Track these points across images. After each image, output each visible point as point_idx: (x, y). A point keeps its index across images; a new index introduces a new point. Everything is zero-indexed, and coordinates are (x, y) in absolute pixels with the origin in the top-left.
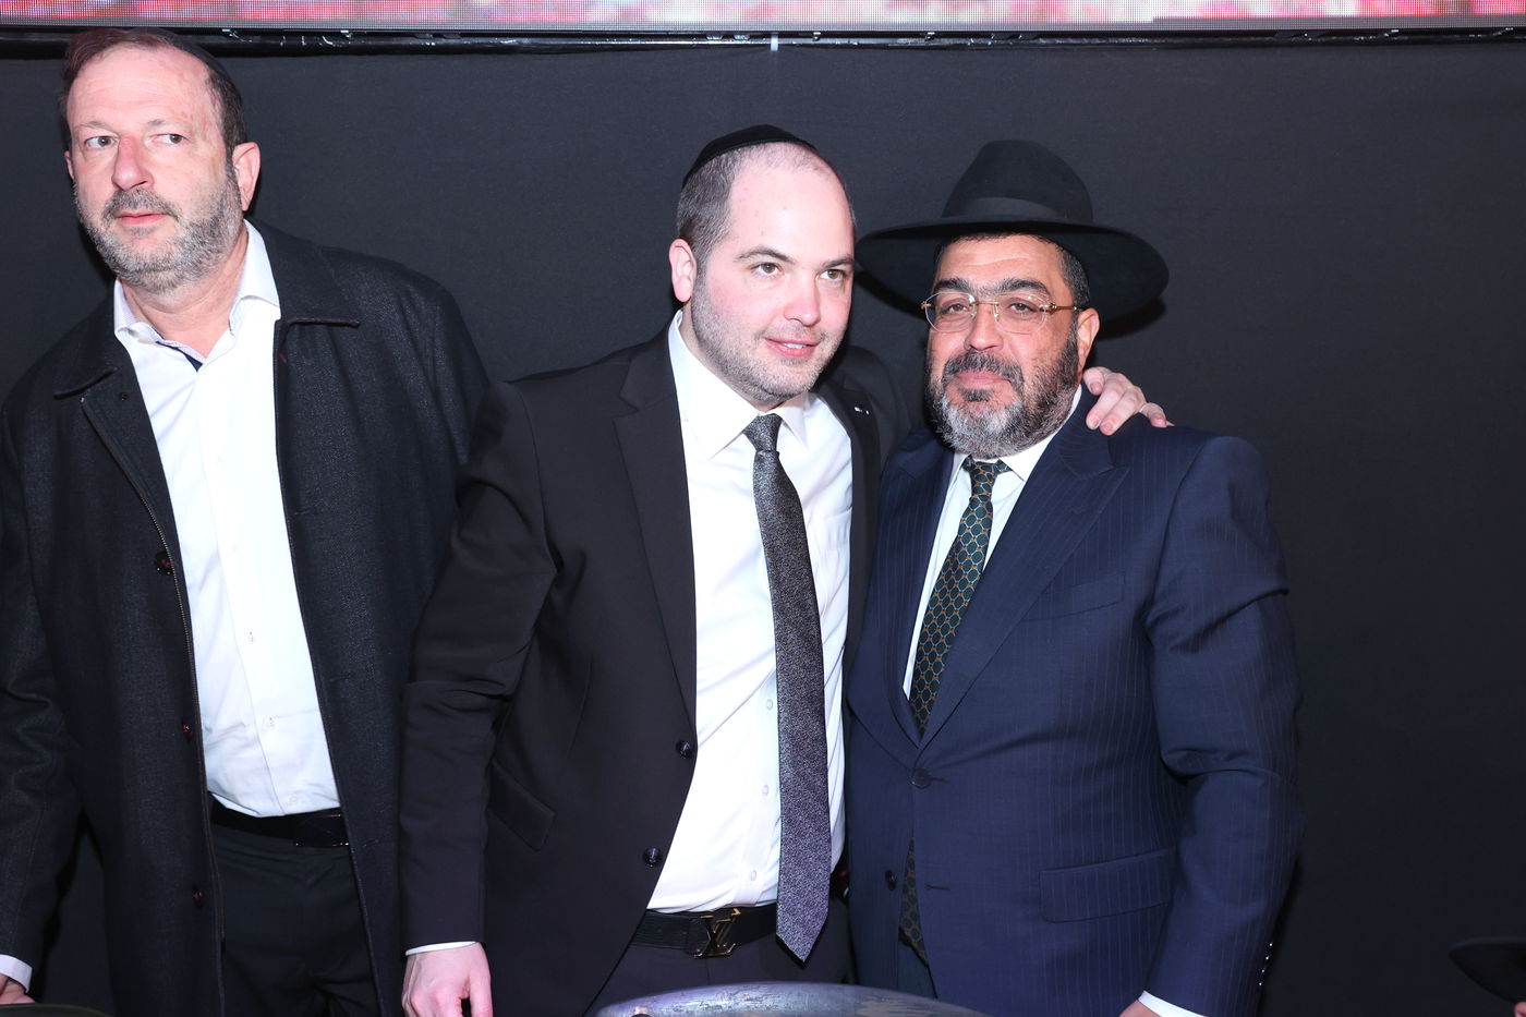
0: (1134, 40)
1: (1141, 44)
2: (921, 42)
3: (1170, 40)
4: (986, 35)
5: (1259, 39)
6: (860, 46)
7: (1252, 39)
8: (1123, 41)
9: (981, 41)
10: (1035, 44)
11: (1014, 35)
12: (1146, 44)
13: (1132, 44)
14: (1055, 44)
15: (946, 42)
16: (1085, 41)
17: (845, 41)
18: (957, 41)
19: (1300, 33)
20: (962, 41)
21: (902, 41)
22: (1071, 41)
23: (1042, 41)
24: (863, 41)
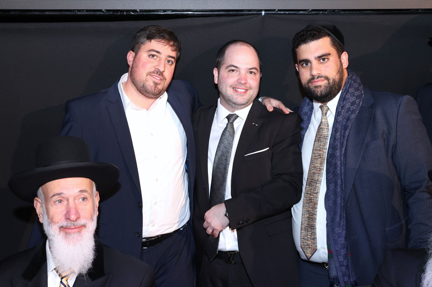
0: (369, 12)
1: (371, 13)
2: (306, 12)
3: (379, 12)
4: (326, 10)
5: (405, 11)
6: (288, 14)
7: (404, 11)
8: (366, 12)
9: (324, 12)
10: (340, 13)
11: (334, 10)
12: (372, 13)
13: (368, 13)
14: (346, 13)
15: (314, 12)
16: (355, 12)
17: (284, 12)
18: (317, 12)
19: (418, 10)
20: (318, 12)
21: (301, 12)
22: (350, 12)
23: (342, 12)
24: (289, 12)
